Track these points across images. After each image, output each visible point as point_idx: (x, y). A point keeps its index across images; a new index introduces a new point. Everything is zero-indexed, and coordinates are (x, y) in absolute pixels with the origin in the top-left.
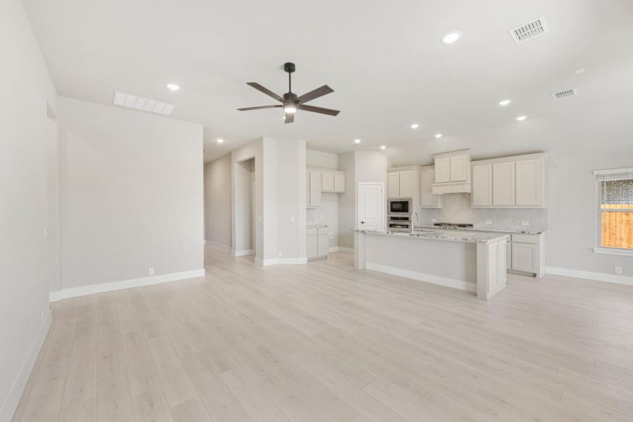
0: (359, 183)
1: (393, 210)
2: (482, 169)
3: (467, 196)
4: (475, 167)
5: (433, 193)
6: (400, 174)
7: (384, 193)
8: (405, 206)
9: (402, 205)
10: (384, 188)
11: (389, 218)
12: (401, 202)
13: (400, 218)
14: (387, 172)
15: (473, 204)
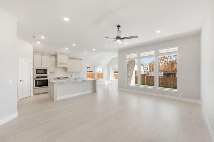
1: (37, 73)
2: (71, 61)
5: (58, 67)
6: (42, 57)
7: (32, 64)
8: (45, 71)
9: (43, 71)
10: (32, 62)
11: (35, 77)
12: (43, 70)
13: (42, 77)
14: (33, 54)
15: (68, 71)
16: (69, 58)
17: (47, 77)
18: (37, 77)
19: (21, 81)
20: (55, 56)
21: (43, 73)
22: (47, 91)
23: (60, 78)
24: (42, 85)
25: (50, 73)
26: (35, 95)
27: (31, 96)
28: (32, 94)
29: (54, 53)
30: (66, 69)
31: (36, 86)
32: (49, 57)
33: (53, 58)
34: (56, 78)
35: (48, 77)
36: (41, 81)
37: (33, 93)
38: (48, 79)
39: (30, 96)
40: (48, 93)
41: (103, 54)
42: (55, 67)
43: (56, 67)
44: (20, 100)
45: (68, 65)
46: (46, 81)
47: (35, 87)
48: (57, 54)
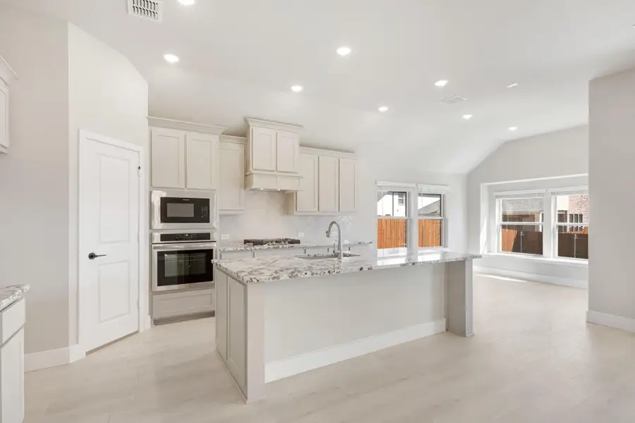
1: (166, 218)
5: (253, 187)
6: (185, 137)
7: (144, 173)
8: (201, 209)
9: (192, 206)
10: (144, 163)
11: (157, 238)
12: (191, 201)
13: (189, 234)
14: (149, 125)
15: (298, 210)
16: (301, 145)
17: (206, 237)
18: (164, 238)
19: (92, 256)
20: (243, 134)
21: (191, 215)
22: (209, 308)
23: (260, 243)
24: (188, 273)
25: (220, 215)
26: (157, 322)
27: (141, 330)
28: (147, 321)
29: (236, 122)
30: (286, 200)
31: (163, 280)
32: (215, 139)
33: (234, 147)
34: (246, 242)
35: (214, 236)
36: (187, 256)
37: (151, 313)
38: (213, 246)
39: (136, 332)
40: (212, 314)
41: (467, 117)
42: (242, 190)
43: (245, 188)
44: (89, 353)
45: (299, 178)
46: (203, 255)
47: (159, 284)
48: (250, 124)
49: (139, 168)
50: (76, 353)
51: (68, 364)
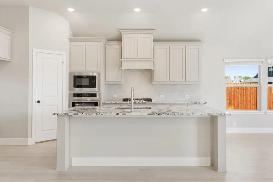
0: (35, 50)
1: (76, 86)
2: (162, 50)
3: (149, 73)
4: (156, 47)
6: (85, 45)
7: (65, 65)
8: (92, 81)
9: (88, 79)
10: (66, 60)
11: (72, 95)
12: (87, 77)
13: (86, 94)
14: (69, 41)
15: (155, 81)
16: (154, 41)
18: (75, 95)
19: (39, 102)
21: (87, 84)
32: (100, 44)
33: (116, 47)
44: (36, 143)
48: (122, 33)
49: (63, 62)
50: (31, 141)
51: (27, 145)
